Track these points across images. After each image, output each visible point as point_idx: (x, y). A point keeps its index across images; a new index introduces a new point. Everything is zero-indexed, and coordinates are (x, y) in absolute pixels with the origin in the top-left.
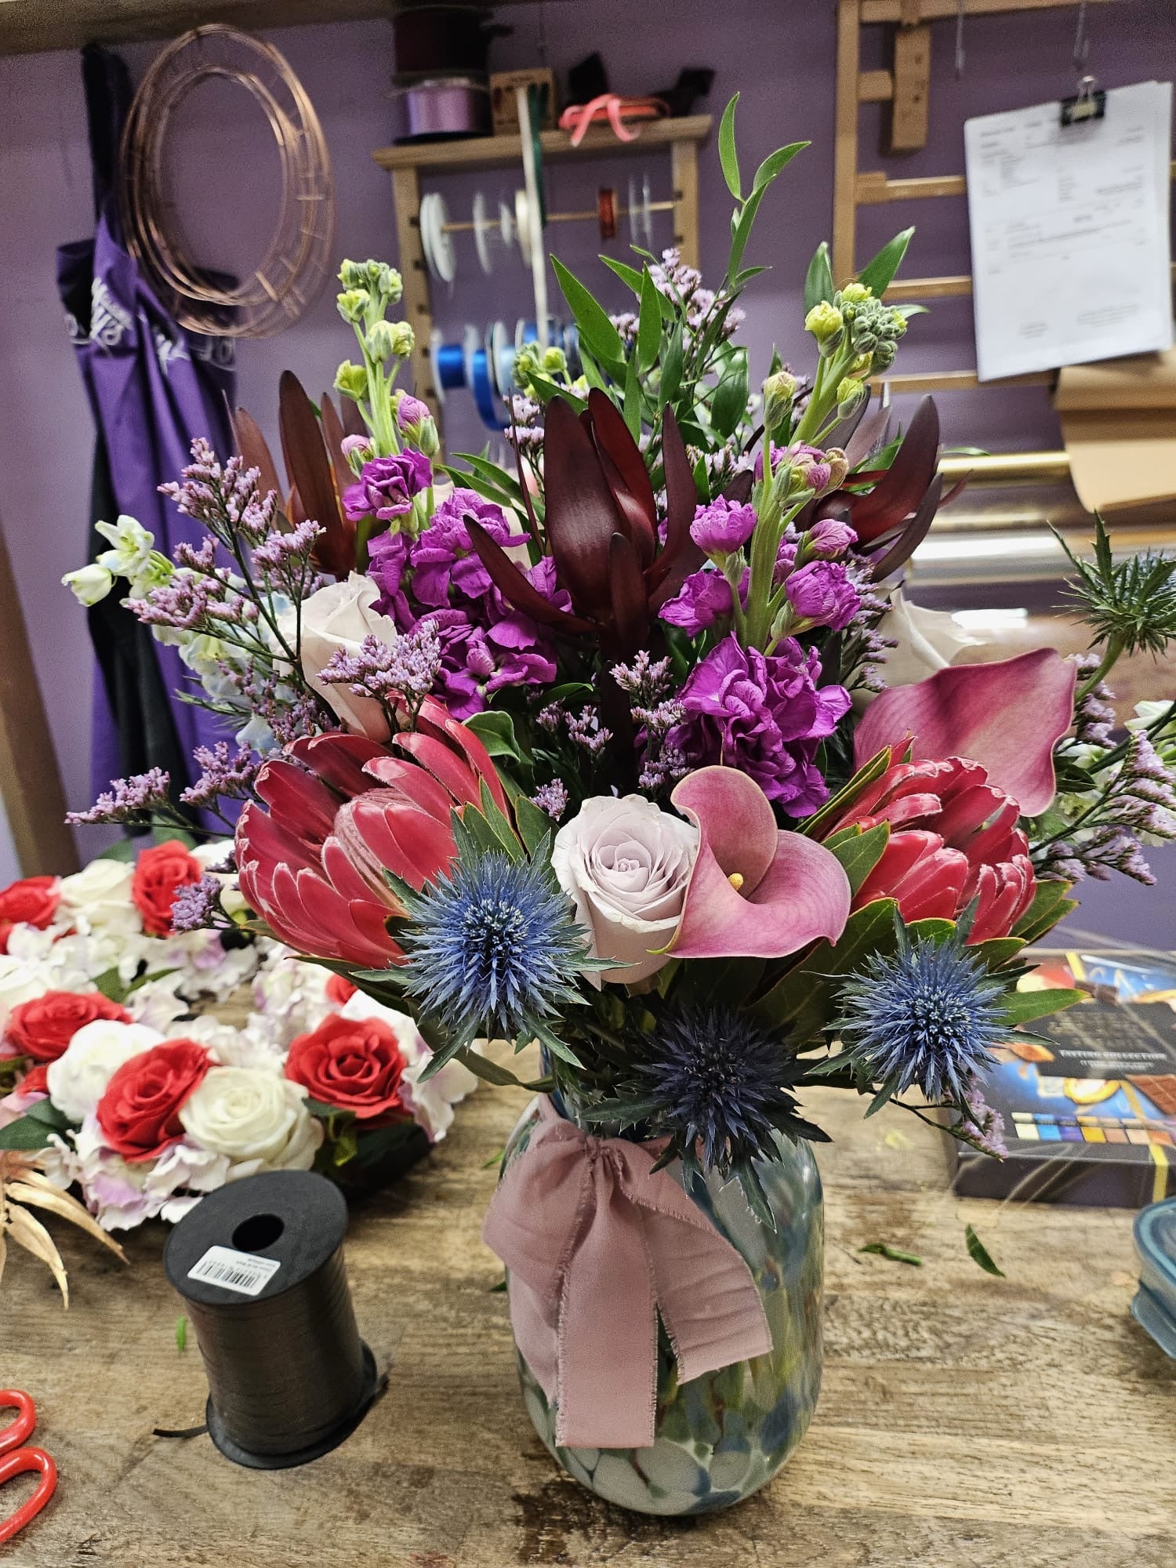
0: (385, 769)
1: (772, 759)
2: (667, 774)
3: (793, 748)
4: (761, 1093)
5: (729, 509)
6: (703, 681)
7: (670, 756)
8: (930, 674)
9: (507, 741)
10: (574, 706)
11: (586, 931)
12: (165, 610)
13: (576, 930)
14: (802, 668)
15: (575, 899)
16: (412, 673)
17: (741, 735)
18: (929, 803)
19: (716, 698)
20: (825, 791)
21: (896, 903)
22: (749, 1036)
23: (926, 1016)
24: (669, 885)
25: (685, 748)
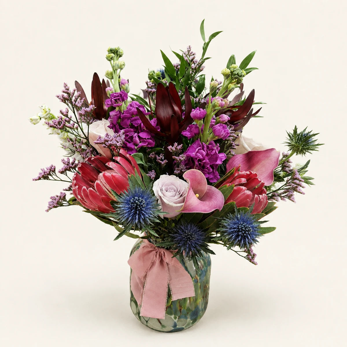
0: (111, 165)
1: (207, 169)
2: (181, 171)
3: (212, 166)
4: (200, 242)
5: (200, 110)
6: (191, 149)
7: (182, 166)
8: (246, 152)
9: (141, 160)
10: (158, 153)
11: (161, 205)
12: (55, 124)
13: (158, 205)
14: (215, 148)
15: (158, 198)
16: (118, 142)
17: (200, 162)
18: (244, 180)
19: (194, 153)
20: (219, 177)
21: (235, 203)
22: (198, 230)
23: (242, 229)
24: (181, 196)
25: (186, 165)
